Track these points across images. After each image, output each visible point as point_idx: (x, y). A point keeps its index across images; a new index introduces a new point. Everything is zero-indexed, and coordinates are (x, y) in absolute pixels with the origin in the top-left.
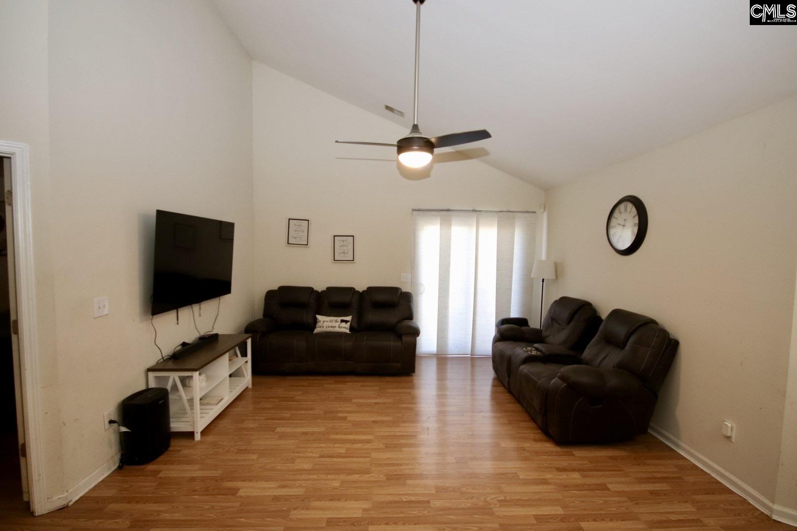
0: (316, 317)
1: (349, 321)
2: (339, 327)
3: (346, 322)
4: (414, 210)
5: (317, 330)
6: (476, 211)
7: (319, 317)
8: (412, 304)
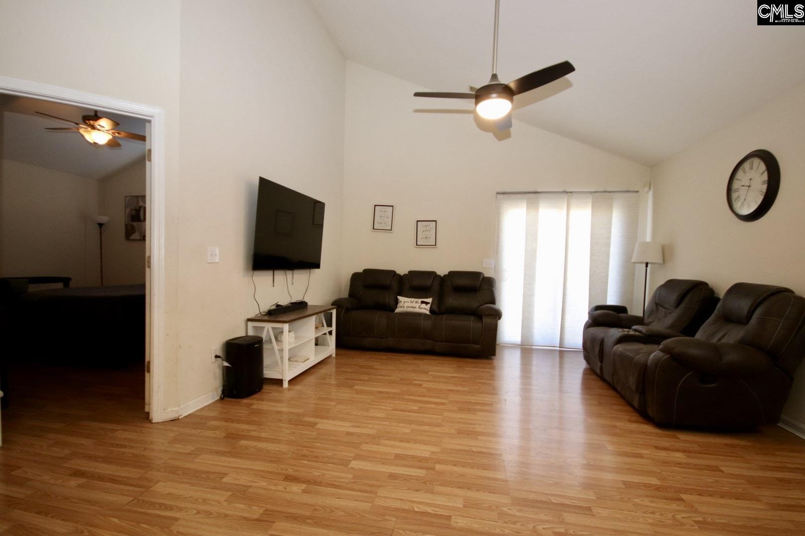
0: (397, 298)
1: (429, 303)
2: (419, 308)
3: (427, 303)
4: (498, 193)
5: (398, 310)
6: (567, 192)
7: (399, 298)
8: (494, 289)
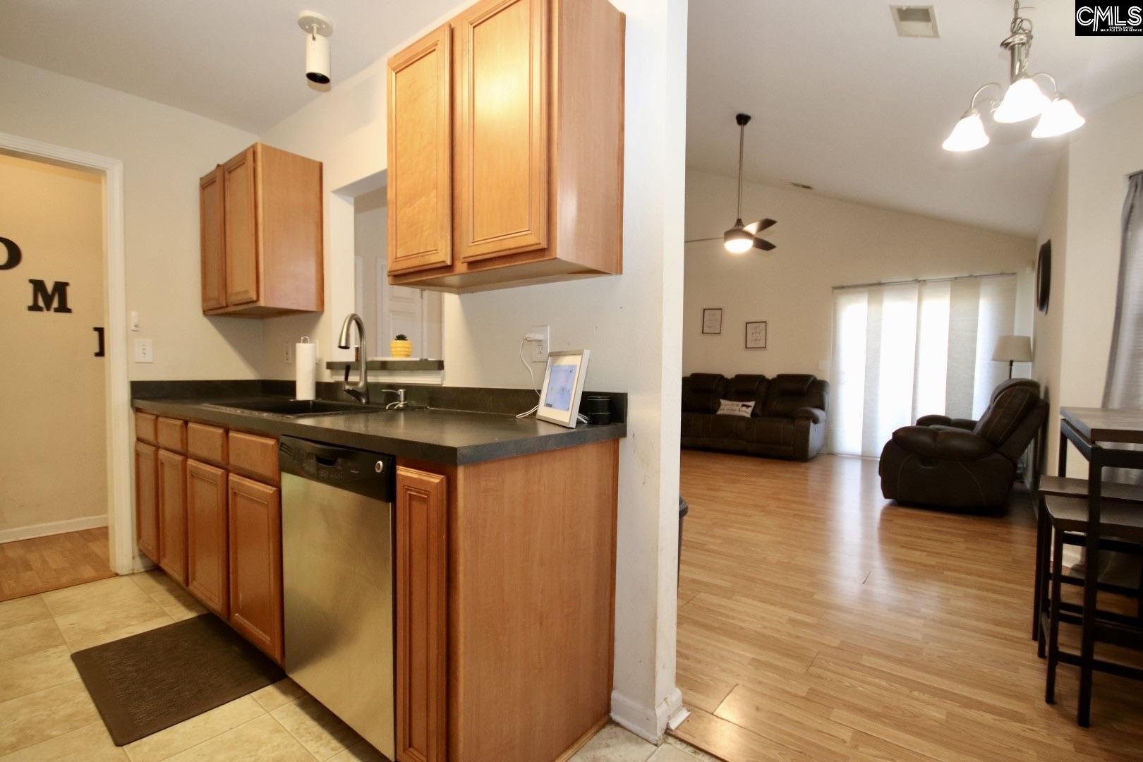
0: (720, 401)
1: (750, 406)
2: (739, 410)
3: (748, 407)
4: (835, 288)
5: (719, 412)
6: (920, 281)
7: (722, 401)
8: (825, 393)
